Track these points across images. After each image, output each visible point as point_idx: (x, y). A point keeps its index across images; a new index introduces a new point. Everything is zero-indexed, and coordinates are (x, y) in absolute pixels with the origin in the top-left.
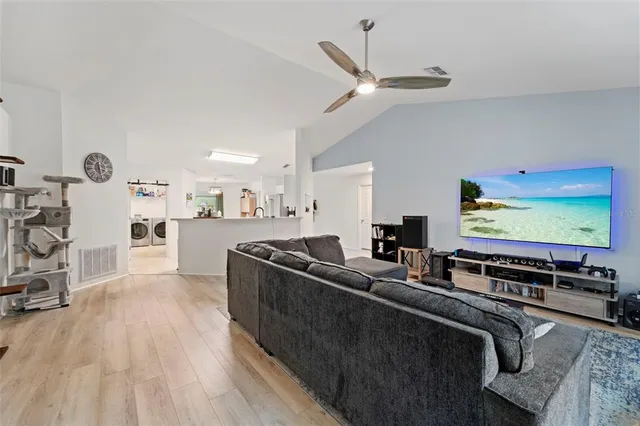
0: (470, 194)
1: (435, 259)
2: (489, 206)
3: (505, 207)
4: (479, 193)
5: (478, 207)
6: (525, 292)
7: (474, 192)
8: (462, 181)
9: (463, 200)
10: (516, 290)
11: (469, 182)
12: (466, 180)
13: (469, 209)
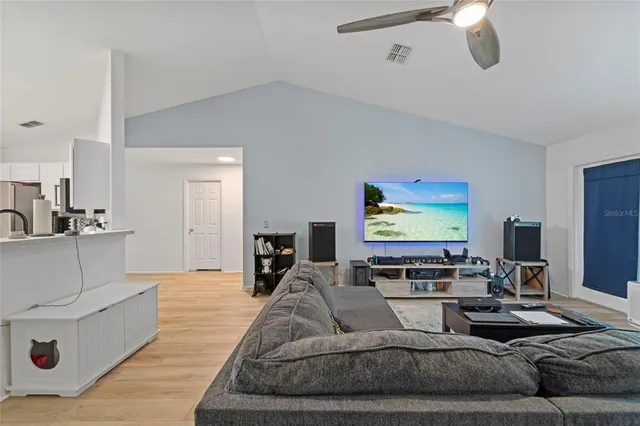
0: (372, 199)
1: (360, 270)
2: (390, 210)
3: (404, 211)
4: (381, 198)
5: (381, 212)
6: (431, 287)
7: (377, 197)
8: (366, 185)
9: (367, 204)
10: (421, 287)
11: (373, 187)
12: (370, 184)
13: (373, 213)
